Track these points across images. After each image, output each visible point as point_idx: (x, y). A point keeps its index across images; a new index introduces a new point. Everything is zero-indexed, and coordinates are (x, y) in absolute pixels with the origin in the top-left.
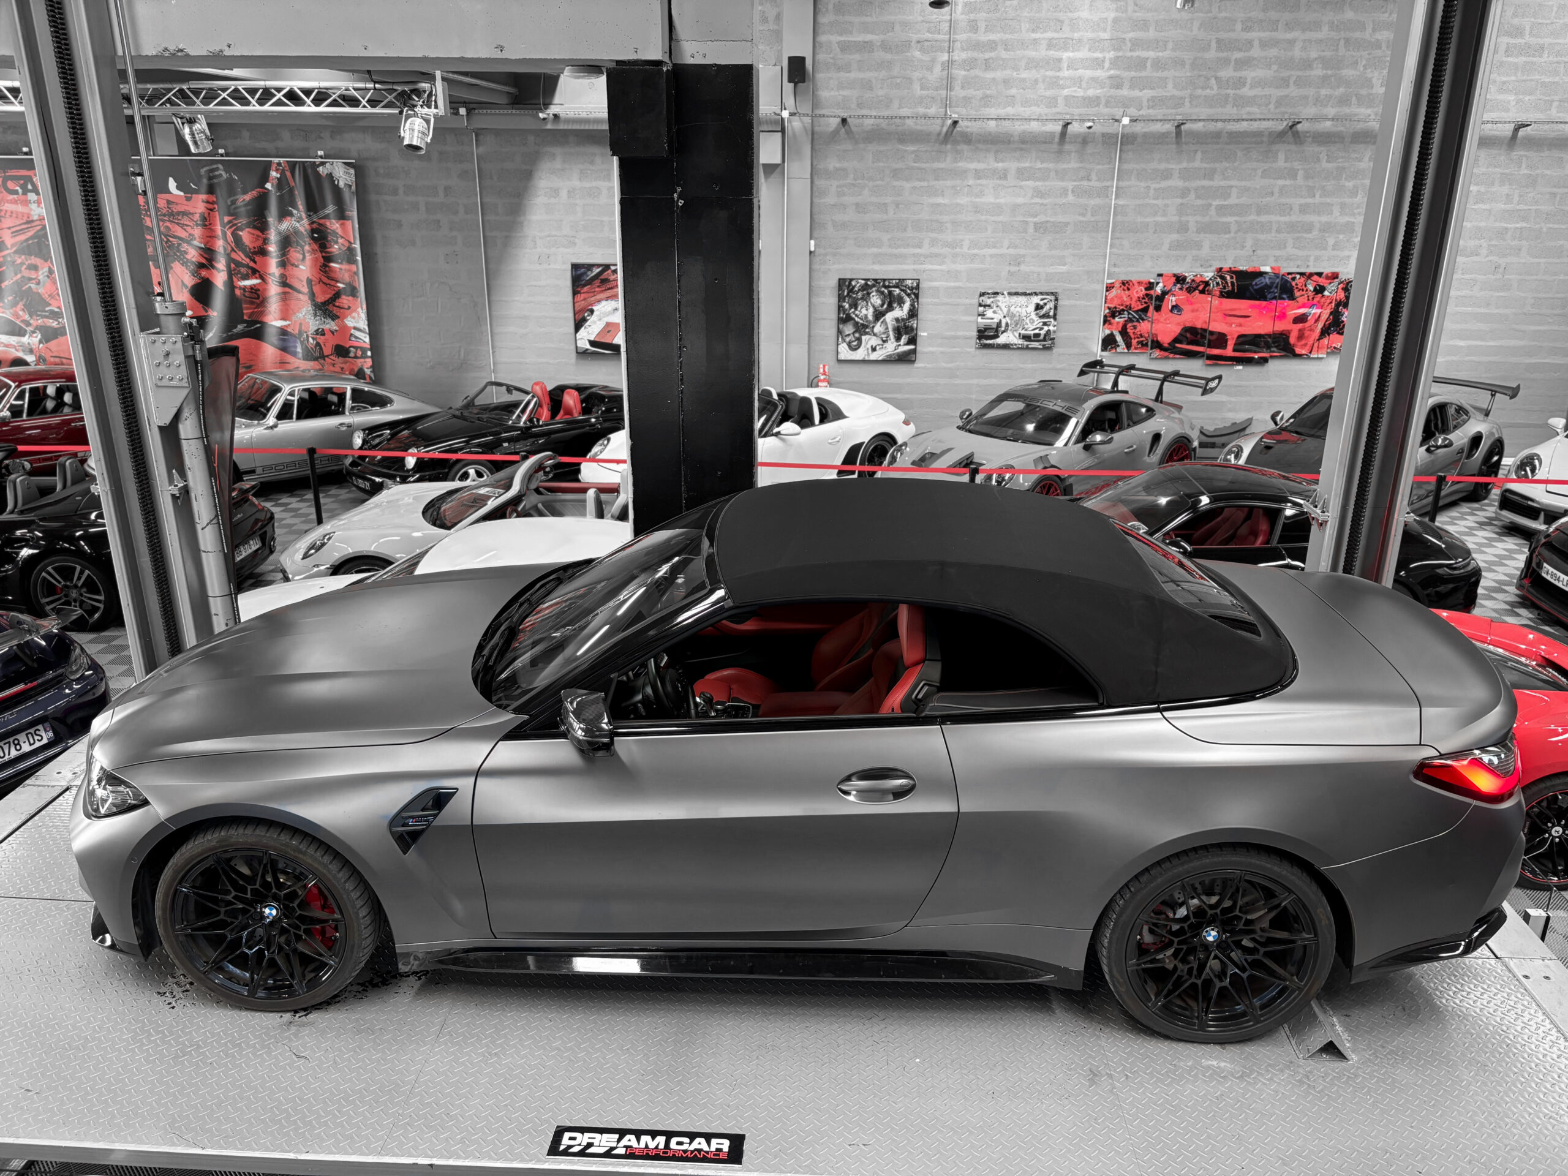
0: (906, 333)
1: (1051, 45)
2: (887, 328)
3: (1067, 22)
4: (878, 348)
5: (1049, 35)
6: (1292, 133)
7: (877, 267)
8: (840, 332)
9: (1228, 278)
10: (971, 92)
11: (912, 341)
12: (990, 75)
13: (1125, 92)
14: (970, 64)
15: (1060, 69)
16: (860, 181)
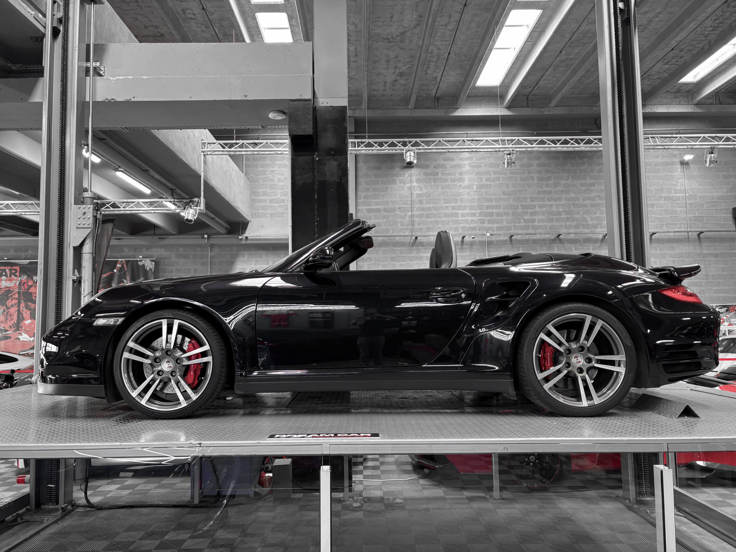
1: (453, 208)
3: (459, 200)
5: (452, 204)
6: (558, 239)
10: (422, 226)
12: (430, 220)
13: (486, 225)
14: (421, 216)
15: (458, 217)
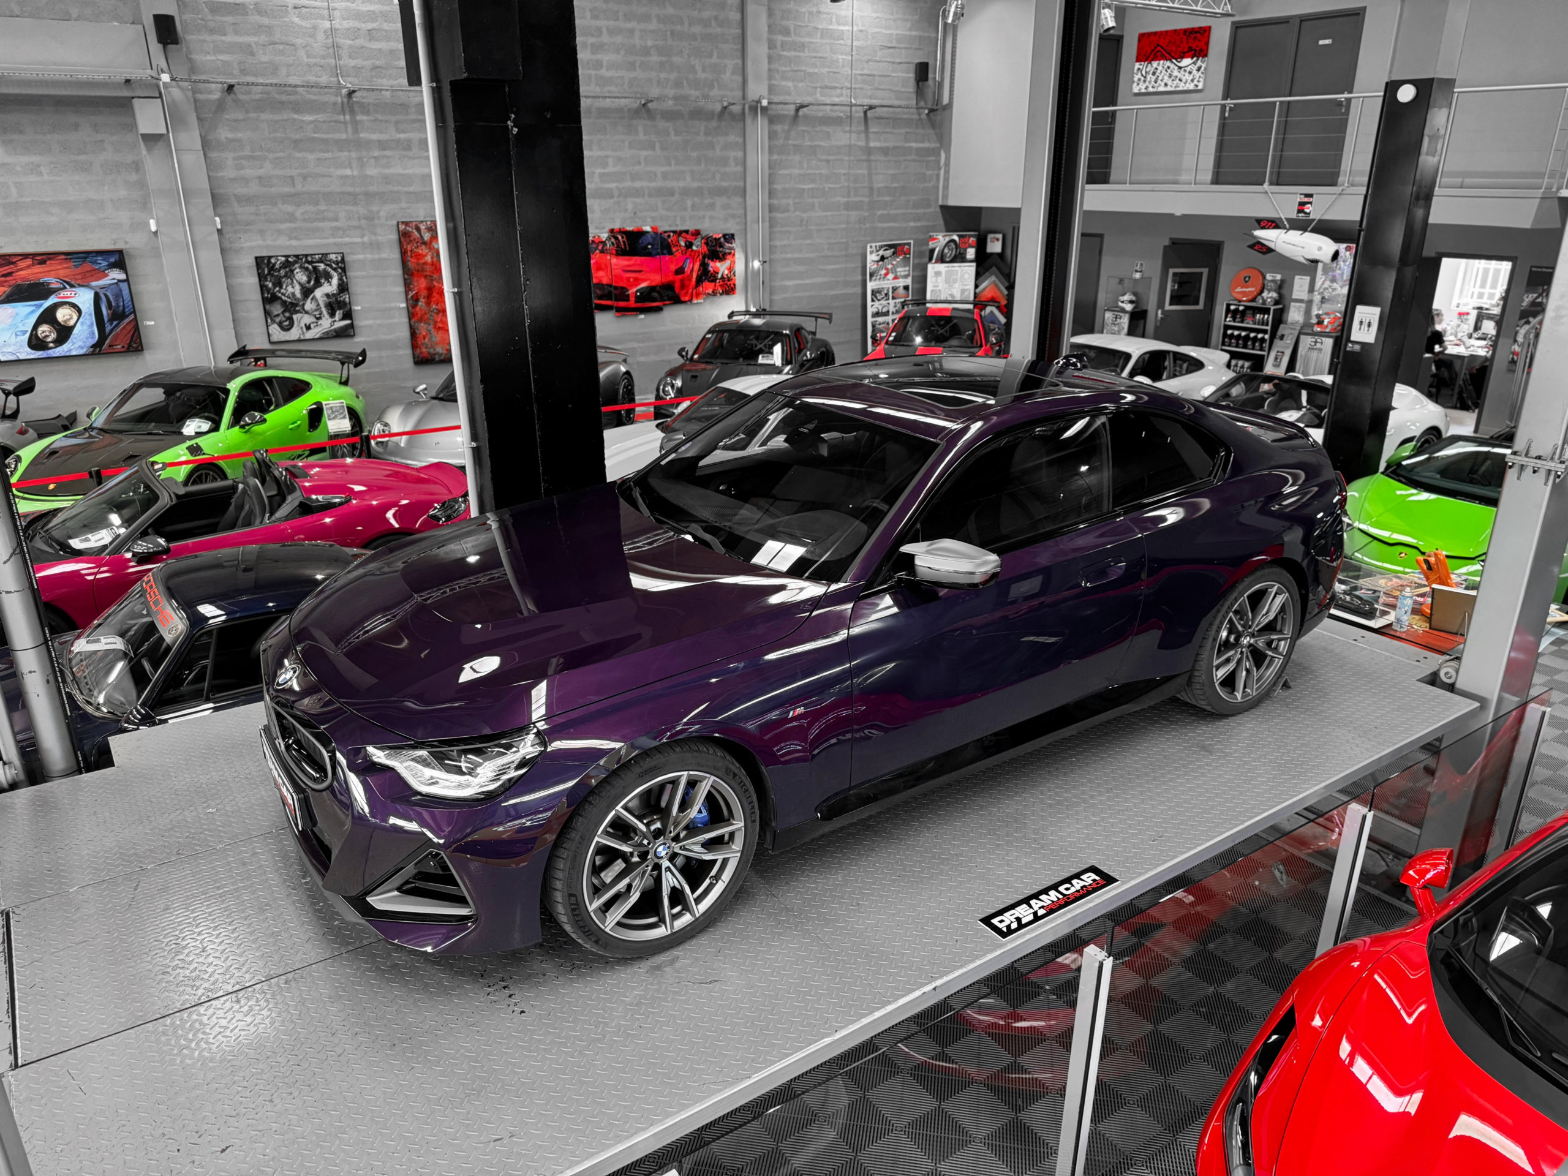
0: (340, 308)
2: (318, 305)
4: (312, 326)
6: (645, 109)
7: (294, 243)
8: (267, 313)
9: (620, 238)
10: (359, 62)
11: (348, 315)
12: (375, 45)
14: (354, 33)
16: (259, 153)
